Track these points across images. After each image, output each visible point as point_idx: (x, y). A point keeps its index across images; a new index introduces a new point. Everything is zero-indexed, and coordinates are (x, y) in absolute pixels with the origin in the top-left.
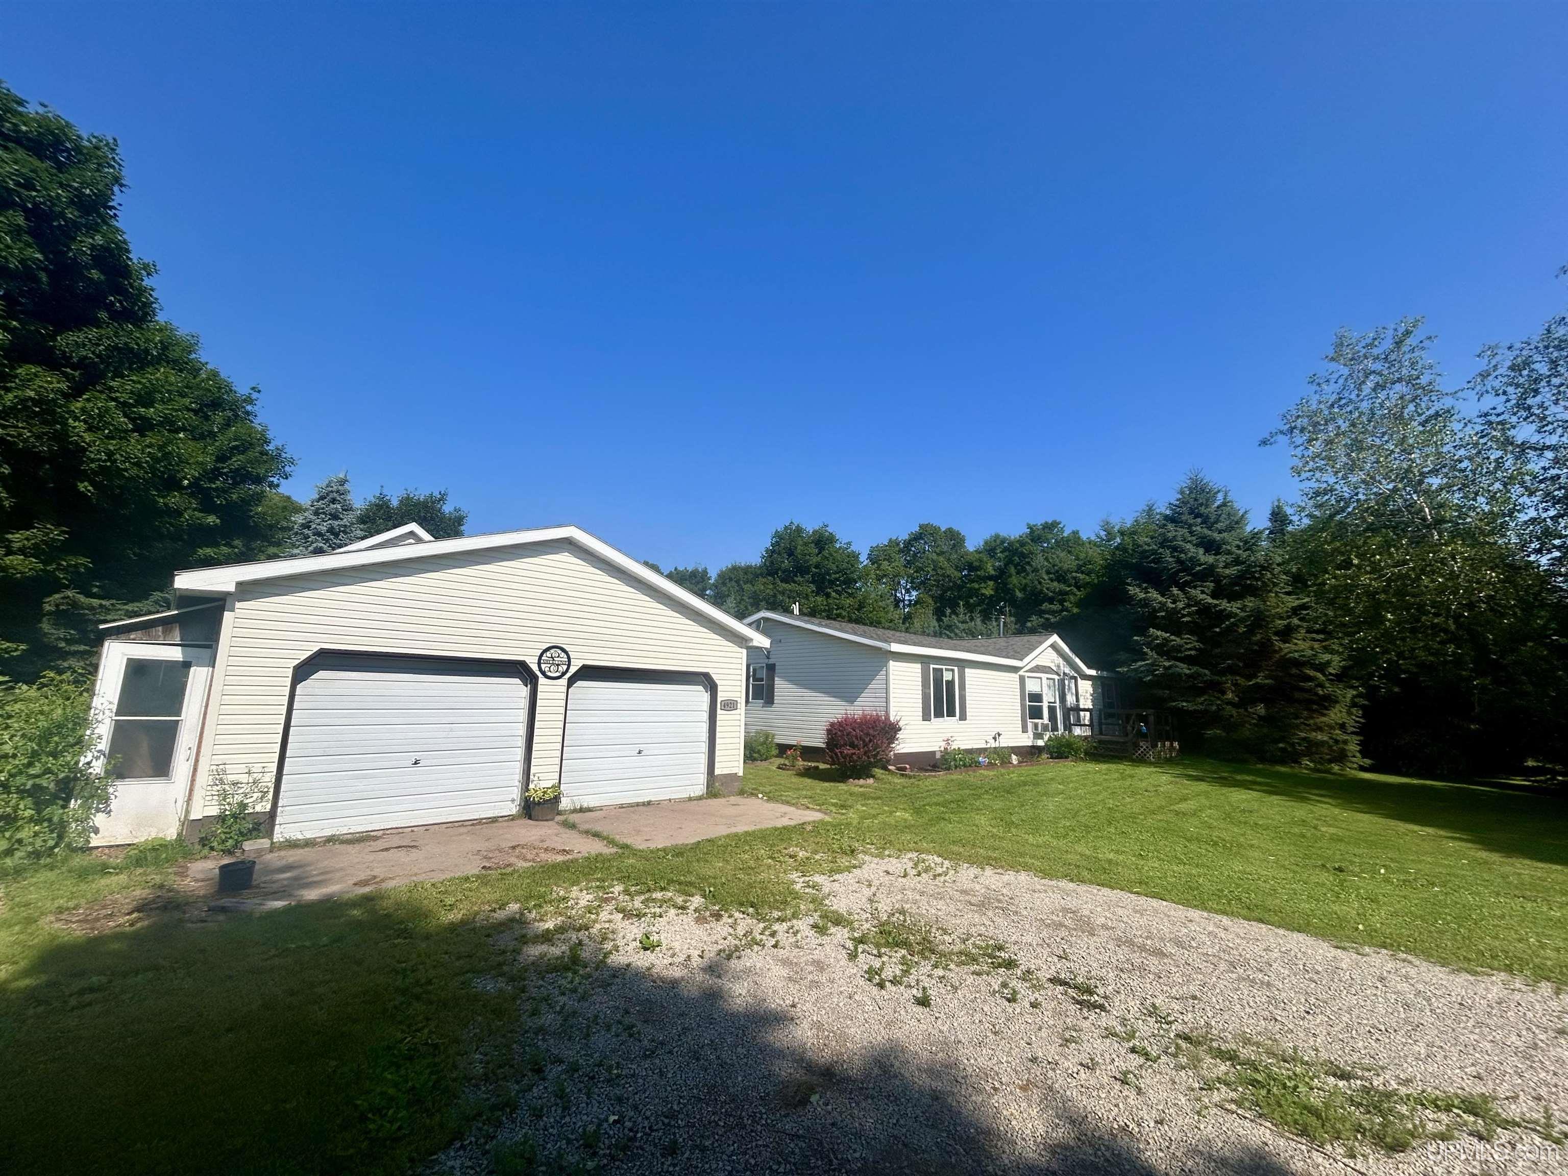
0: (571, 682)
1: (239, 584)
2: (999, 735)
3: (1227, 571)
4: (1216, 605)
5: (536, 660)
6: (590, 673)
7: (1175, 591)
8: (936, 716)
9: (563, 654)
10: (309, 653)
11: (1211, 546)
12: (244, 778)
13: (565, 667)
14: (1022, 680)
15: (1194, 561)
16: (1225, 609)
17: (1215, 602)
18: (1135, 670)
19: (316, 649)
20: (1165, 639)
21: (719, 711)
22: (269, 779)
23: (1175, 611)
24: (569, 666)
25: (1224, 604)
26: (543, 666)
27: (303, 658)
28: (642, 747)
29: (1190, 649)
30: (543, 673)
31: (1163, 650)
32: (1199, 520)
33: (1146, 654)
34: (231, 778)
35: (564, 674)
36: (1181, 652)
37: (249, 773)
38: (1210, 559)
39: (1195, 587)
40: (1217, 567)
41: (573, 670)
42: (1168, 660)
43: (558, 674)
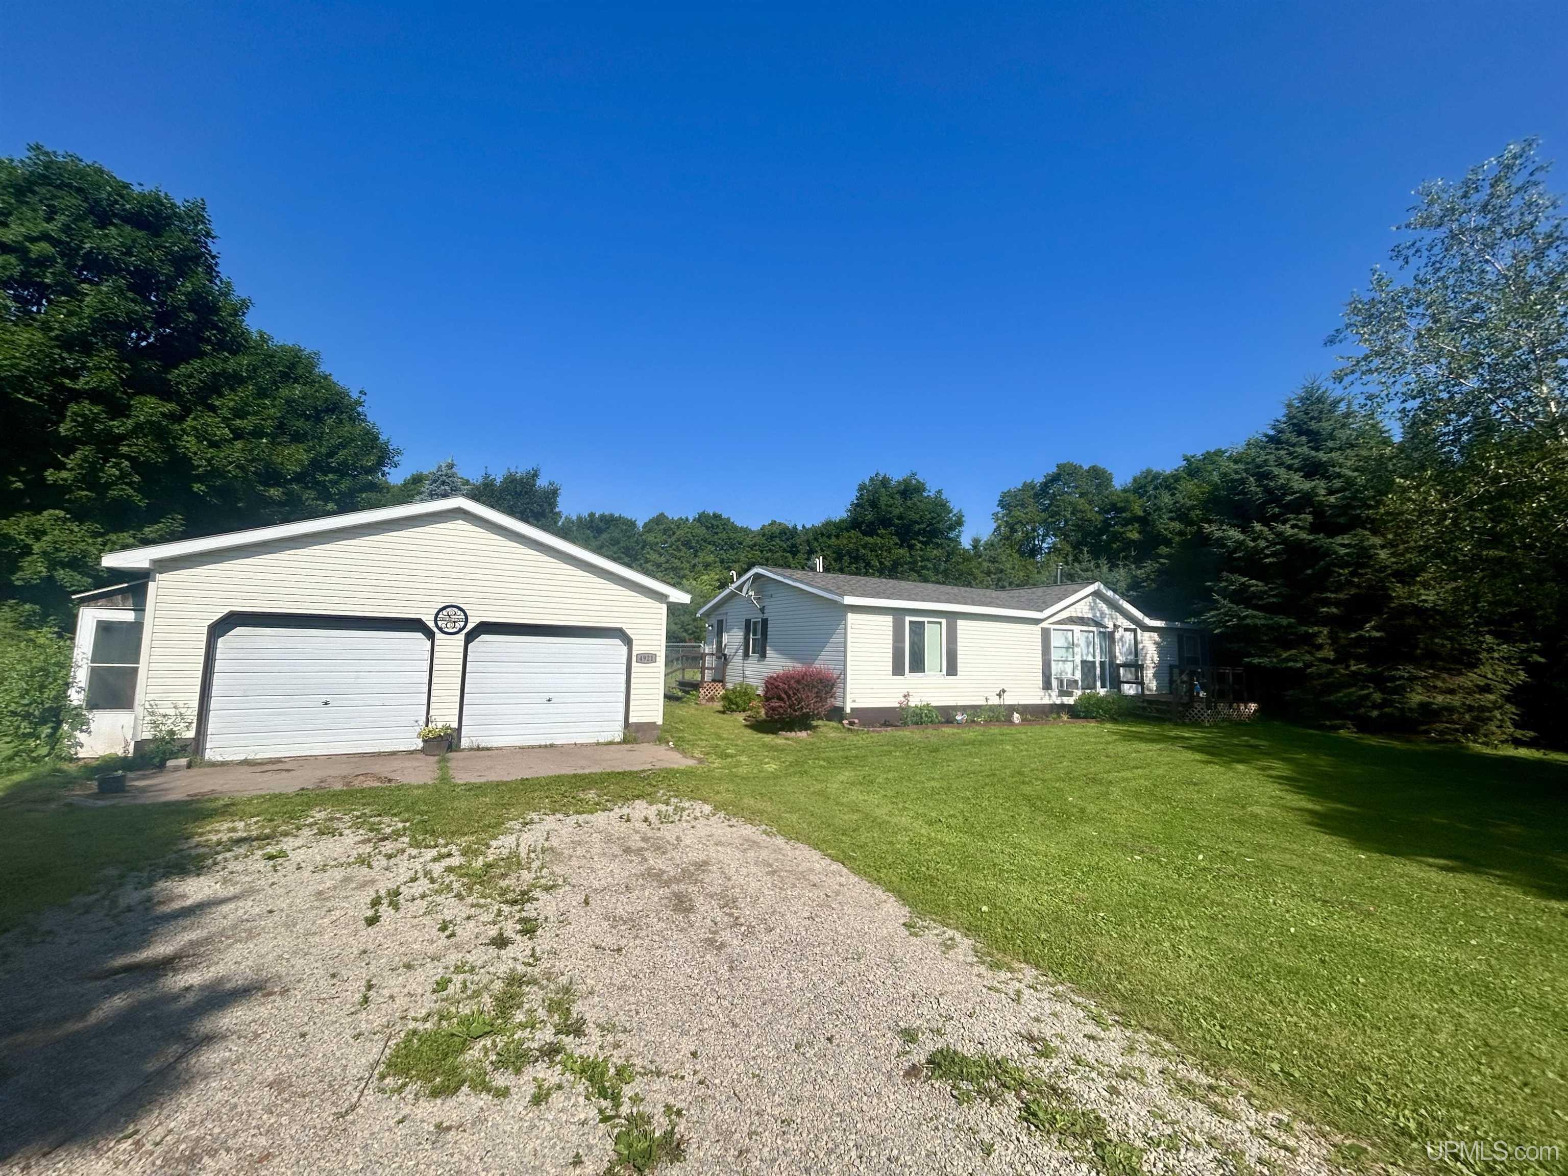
0: (470, 637)
1: (154, 562)
2: (1004, 691)
3: (1332, 499)
4: (1311, 541)
5: (433, 618)
6: (486, 628)
7: (1258, 526)
8: (912, 670)
9: (459, 612)
10: (220, 615)
11: (1312, 469)
12: (172, 712)
13: (462, 624)
14: (1046, 633)
15: (1286, 489)
16: (1322, 546)
17: (1311, 537)
18: (1205, 620)
19: (226, 611)
20: (1243, 584)
21: (634, 664)
22: (192, 714)
23: (1257, 551)
24: (466, 622)
25: (1322, 539)
26: (439, 623)
27: (215, 619)
28: (551, 696)
29: (1274, 596)
30: (440, 629)
31: (1241, 597)
32: (1304, 438)
33: (1217, 602)
34: (162, 711)
35: (461, 630)
36: (1262, 599)
37: (175, 708)
38: (1307, 486)
39: (1284, 522)
40: (1317, 495)
41: (470, 626)
42: (1247, 607)
43: (455, 630)
